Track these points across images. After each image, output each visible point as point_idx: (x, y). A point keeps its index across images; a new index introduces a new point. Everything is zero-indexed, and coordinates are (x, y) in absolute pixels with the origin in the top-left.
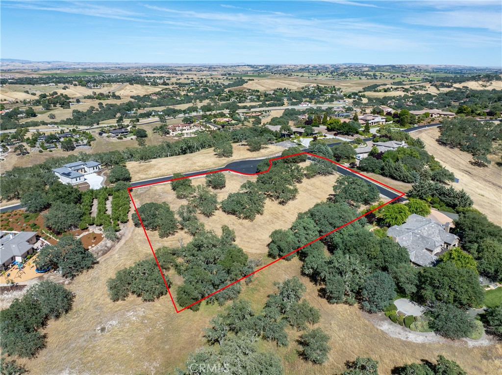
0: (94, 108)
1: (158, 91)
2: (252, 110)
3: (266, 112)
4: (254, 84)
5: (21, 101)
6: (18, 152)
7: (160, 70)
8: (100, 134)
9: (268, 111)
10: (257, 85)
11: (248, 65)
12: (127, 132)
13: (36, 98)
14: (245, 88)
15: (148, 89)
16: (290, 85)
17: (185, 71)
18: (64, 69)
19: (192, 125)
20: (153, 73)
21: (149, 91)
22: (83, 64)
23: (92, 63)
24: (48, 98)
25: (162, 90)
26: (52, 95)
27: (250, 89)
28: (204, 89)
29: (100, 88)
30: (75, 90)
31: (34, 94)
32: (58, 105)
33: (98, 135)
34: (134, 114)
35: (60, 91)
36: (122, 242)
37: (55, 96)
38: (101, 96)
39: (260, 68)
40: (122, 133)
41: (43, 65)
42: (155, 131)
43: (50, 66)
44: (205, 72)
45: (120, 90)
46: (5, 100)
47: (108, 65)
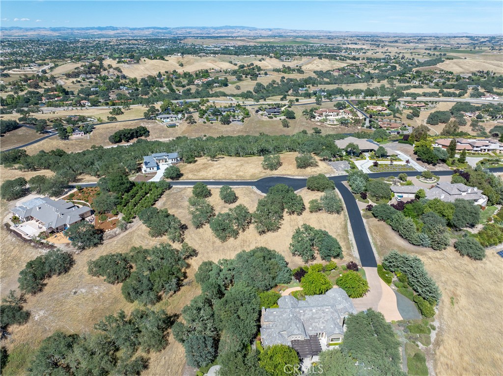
0: (275, 81)
1: (342, 66)
2: (418, 99)
3: (432, 104)
4: (451, 64)
5: (224, 71)
6: (188, 121)
7: (364, 40)
8: (257, 111)
9: (436, 102)
10: (454, 65)
11: (467, 37)
12: (279, 112)
13: (236, 68)
14: (437, 69)
15: (334, 64)
16: (499, 66)
17: (390, 42)
18: (281, 36)
19: (341, 111)
20: (356, 44)
21: (334, 66)
22: (298, 32)
23: (306, 31)
24: (245, 68)
25: (347, 66)
26: (249, 66)
27: (443, 71)
28: (392, 66)
29: (291, 62)
30: (269, 62)
31: (236, 65)
32: (249, 77)
33: (254, 112)
34: (305, 91)
35: (257, 63)
36: (127, 232)
37: (251, 67)
38: (288, 70)
39: (483, 40)
40: (274, 113)
41: (265, 32)
42: (305, 113)
43: (270, 33)
44: (411, 44)
45: (308, 64)
46: (213, 69)
47: (321, 33)
